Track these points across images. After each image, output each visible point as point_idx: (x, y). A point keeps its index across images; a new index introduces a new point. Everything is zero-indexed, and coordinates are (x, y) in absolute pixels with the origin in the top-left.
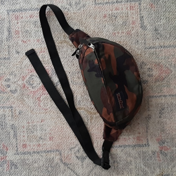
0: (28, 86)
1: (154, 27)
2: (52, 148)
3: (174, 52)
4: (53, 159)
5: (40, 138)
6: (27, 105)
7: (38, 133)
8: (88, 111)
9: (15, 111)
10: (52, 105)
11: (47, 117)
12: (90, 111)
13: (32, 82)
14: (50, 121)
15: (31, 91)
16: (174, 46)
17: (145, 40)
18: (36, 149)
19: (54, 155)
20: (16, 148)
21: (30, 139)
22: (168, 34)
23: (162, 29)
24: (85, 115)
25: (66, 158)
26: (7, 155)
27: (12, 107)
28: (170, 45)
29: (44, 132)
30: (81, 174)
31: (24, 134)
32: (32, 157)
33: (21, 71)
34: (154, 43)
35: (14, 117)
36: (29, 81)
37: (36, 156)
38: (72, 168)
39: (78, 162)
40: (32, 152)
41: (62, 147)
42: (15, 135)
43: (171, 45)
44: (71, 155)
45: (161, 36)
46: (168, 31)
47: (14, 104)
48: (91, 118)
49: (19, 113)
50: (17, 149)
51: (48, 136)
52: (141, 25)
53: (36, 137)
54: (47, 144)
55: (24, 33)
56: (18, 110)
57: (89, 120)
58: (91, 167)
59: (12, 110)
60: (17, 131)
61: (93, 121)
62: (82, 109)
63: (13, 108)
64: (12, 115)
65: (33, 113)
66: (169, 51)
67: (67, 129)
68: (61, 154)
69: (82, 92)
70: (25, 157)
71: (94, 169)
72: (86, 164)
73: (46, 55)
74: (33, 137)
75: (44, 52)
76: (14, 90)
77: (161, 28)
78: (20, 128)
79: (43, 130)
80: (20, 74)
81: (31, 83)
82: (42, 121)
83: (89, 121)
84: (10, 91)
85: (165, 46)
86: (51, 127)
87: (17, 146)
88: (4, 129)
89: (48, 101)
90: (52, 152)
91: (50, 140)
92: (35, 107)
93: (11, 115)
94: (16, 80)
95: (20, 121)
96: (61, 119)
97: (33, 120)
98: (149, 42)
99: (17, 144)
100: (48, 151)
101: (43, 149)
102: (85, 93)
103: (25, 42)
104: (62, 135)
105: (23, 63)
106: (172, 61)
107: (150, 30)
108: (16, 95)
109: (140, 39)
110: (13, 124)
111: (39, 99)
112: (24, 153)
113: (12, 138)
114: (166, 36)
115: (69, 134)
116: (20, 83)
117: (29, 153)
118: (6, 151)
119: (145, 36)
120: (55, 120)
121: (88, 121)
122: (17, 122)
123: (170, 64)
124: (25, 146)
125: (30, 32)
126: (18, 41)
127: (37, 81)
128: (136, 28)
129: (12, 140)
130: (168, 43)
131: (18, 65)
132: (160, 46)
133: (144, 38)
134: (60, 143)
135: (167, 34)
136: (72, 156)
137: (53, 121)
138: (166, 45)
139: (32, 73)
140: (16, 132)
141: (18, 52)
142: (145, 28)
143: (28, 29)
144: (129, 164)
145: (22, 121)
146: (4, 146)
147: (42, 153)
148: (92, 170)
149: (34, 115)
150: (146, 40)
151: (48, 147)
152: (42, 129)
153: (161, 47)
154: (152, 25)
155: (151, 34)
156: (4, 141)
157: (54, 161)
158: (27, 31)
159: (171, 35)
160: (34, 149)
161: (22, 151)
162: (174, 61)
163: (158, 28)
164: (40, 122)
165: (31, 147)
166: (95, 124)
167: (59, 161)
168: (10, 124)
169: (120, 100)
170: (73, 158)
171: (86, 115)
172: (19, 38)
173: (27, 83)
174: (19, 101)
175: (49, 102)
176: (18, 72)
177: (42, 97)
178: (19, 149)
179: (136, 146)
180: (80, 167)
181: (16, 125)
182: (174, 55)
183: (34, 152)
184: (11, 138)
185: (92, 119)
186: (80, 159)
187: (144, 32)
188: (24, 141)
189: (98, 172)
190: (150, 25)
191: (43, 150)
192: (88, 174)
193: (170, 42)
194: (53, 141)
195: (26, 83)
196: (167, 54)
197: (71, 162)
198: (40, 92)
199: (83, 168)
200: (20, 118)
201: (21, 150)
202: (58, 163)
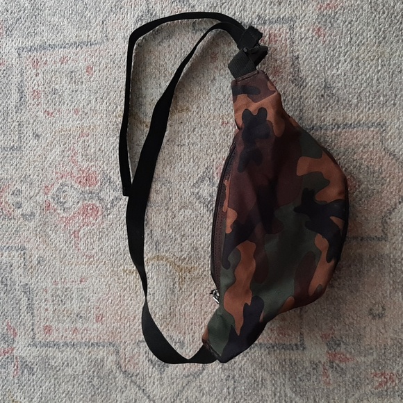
0: (56, 207)
1: (323, 80)
2: (100, 338)
3: (368, 137)
4: (102, 360)
5: (77, 316)
6: (54, 246)
7: (75, 306)
8: (175, 264)
9: (30, 257)
10: (102, 248)
11: (91, 272)
12: (178, 264)
13: (64, 198)
14: (98, 281)
15: (61, 216)
16: (368, 124)
17: (301, 111)
18: (70, 338)
19: (104, 352)
20: (32, 333)
21: (58, 317)
22: (355, 97)
23: (340, 84)
25: (129, 361)
26: (14, 346)
27: (24, 249)
28: (359, 122)
29: (85, 303)
30: (157, 397)
31: (48, 306)
32: (62, 353)
33: (43, 175)
34: (323, 118)
35: (29, 270)
36: (57, 196)
37: (69, 353)
38: (140, 383)
39: (152, 372)
40: (61, 342)
41: (120, 337)
42: (30, 307)
43: (362, 122)
44: (139, 356)
45: (338, 101)
46: (355, 89)
47: (28, 242)
48: (180, 280)
49: (39, 262)
50: (34, 334)
51: (94, 312)
52: (293, 76)
53: (69, 312)
54: (92, 330)
55: (50, 95)
56: (37, 256)
57: (177, 283)
58: (180, 386)
59: (24, 254)
60: (34, 299)
61: (185, 286)
62: (162, 259)
63: (27, 252)
64: (25, 265)
65: (64, 263)
66: (355, 136)
67: (131, 300)
68: (118, 352)
69: (164, 223)
70: (48, 352)
71: (186, 389)
72: (168, 378)
73: (91, 143)
74: (65, 312)
75: (87, 136)
76: (29, 213)
77: (339, 82)
78: (39, 294)
79: (83, 300)
80: (41, 182)
81: (62, 200)
82: (81, 281)
83: (177, 285)
84: (22, 215)
85: (346, 125)
86: (99, 293)
87: (33, 329)
88: (10, 293)
89: (94, 239)
90: (101, 347)
91: (97, 321)
92: (69, 250)
93: (23, 264)
94: (32, 194)
95: (39, 277)
96: (119, 279)
97: (65, 278)
98: (311, 115)
99: (33, 324)
100: (92, 344)
101: (82, 339)
102: (169, 226)
103: (52, 114)
104: (121, 312)
105: (46, 158)
106: (362, 158)
107: (314, 88)
108: (32, 224)
109: (291, 108)
110: (27, 284)
111: (76, 233)
112: (47, 345)
113: (24, 313)
114: (349, 101)
115: (136, 311)
116: (40, 199)
117: (56, 345)
118: (12, 337)
119: (302, 100)
120: (107, 279)
122: (34, 279)
123: (358, 164)
124: (48, 330)
125: (60, 93)
126: (38, 113)
127: (73, 198)
128: (281, 83)
129: (25, 316)
130: (353, 118)
131: (37, 163)
132: (336, 124)
133: (300, 105)
134: (116, 329)
135: (352, 97)
136: (141, 357)
137: (104, 281)
138: (350, 123)
139: (64, 179)
140: (32, 300)
141: (37, 135)
142: (303, 83)
143: (57, 87)
144: (260, 386)
145: (43, 278)
146: (9, 327)
147: (80, 347)
148: (182, 391)
149: (67, 268)
150: (304, 111)
151: (92, 335)
152: (82, 298)
153: (339, 127)
154: (318, 76)
155: (315, 97)
156: (10, 318)
157: (105, 365)
158: (55, 92)
159: (361, 100)
160: (66, 337)
161: (43, 341)
162: (368, 160)
163: (331, 83)
164: (79, 282)
165: (59, 333)
166: (189, 293)
167: (114, 367)
168: (22, 283)
170: (143, 362)
171: (170, 272)
172: (39, 106)
173: (54, 200)
174: (38, 237)
175: (97, 242)
176: (38, 176)
177: (82, 231)
178: (37, 336)
179: (275, 348)
180: (156, 384)
181: (32, 286)
182: (368, 145)
183: (66, 344)
184: (22, 312)
185: (182, 281)
186: (156, 366)
187: (301, 92)
188: (47, 320)
189: (194, 397)
190: (313, 76)
191: (83, 341)
192: (172, 400)
193: (358, 115)
194: (102, 324)
195: (51, 200)
196: (350, 144)
197: (138, 371)
198: (79, 219)
199: (162, 385)
200: (39, 271)
201: (41, 338)
202: (112, 371)
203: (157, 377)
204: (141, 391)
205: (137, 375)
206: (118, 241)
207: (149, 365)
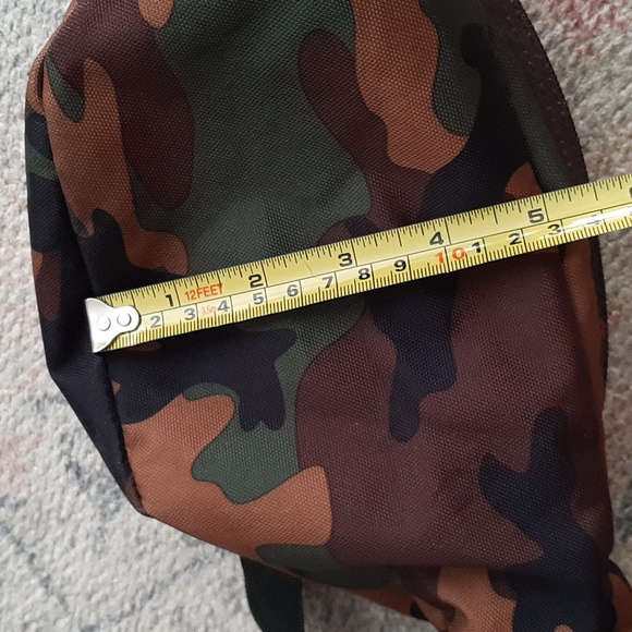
203: (87, 525)
204: (23, 558)
205: (17, 506)
206: (26, 20)
207: (69, 481)
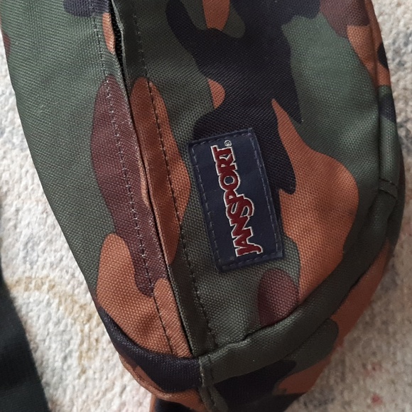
24: (51, 325)
48: (85, 346)
57: (76, 355)
61: (97, 363)
62: (38, 288)
83: (73, 361)
121: (69, 361)
166: (105, 384)
169: (231, 188)
171: (58, 323)
185: (89, 349)
